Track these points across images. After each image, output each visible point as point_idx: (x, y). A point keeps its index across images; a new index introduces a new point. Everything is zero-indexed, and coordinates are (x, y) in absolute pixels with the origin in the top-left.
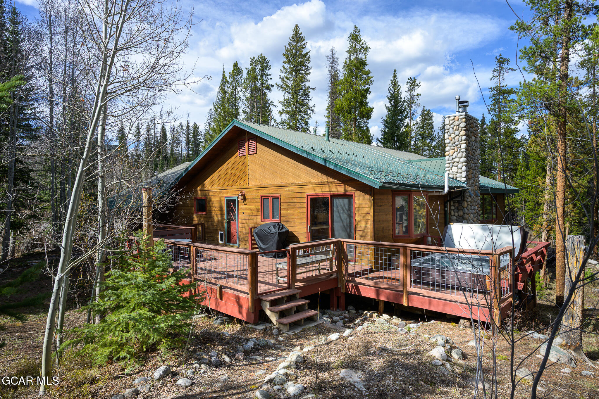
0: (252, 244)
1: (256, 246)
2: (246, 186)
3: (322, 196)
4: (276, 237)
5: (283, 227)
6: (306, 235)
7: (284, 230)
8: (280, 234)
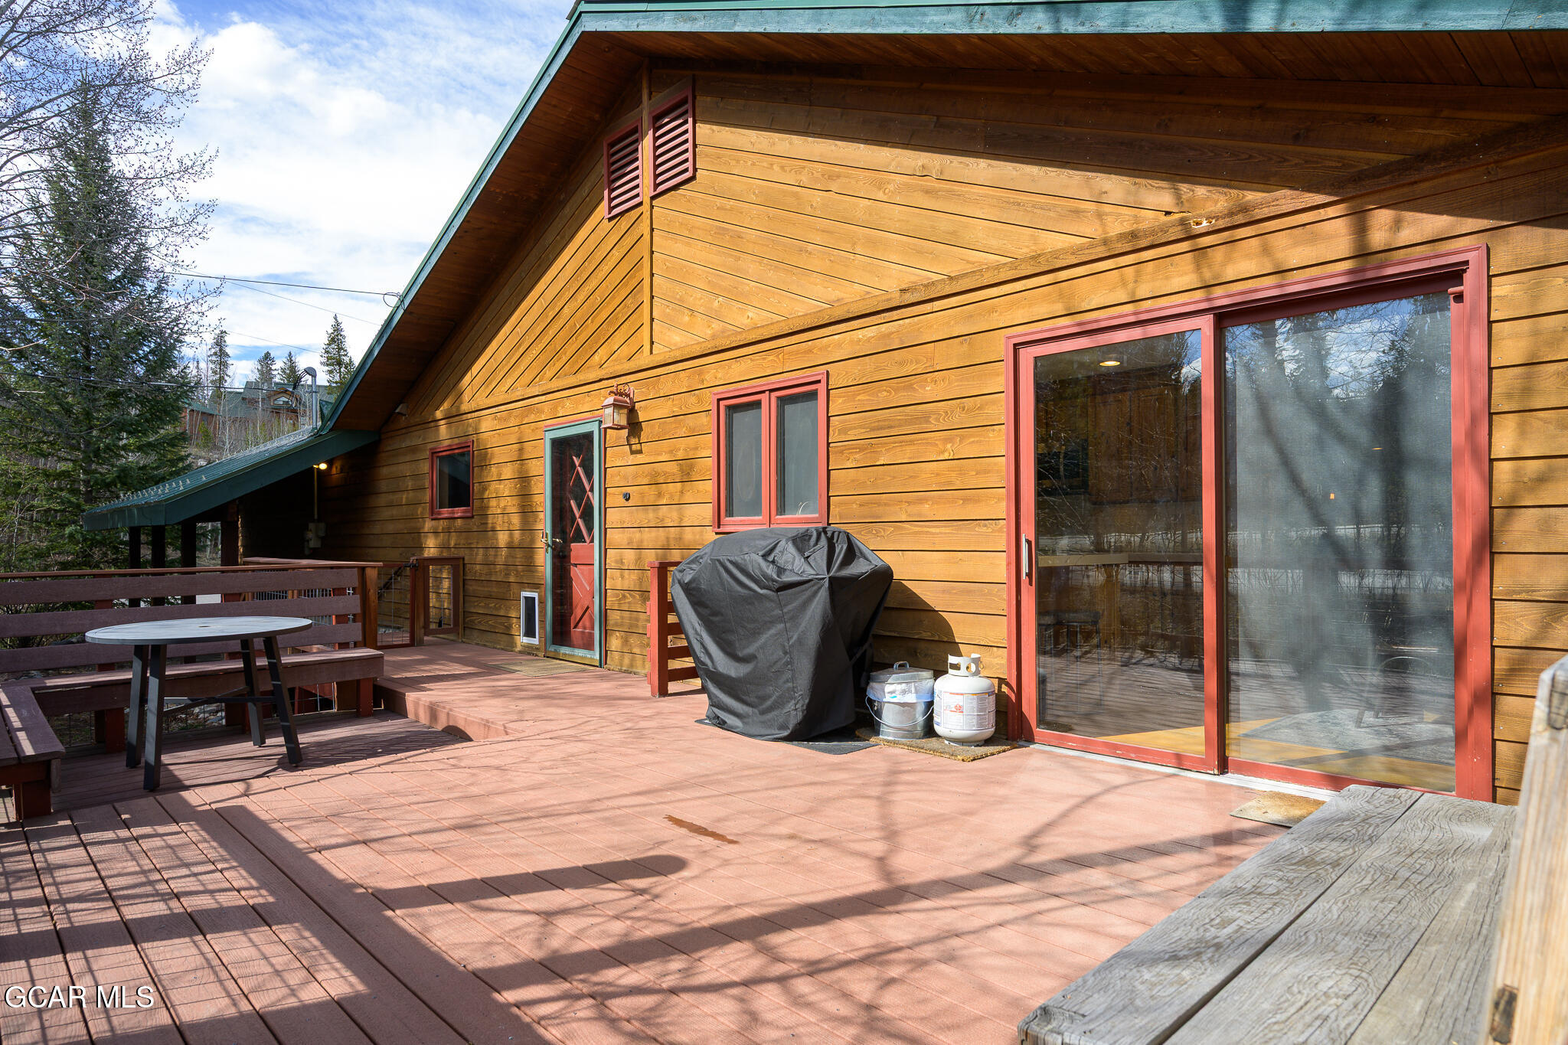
0: (666, 654)
1: (688, 663)
2: (644, 359)
3: (1136, 333)
4: (819, 605)
5: (852, 554)
6: (1002, 599)
7: (859, 568)
8: (837, 586)
